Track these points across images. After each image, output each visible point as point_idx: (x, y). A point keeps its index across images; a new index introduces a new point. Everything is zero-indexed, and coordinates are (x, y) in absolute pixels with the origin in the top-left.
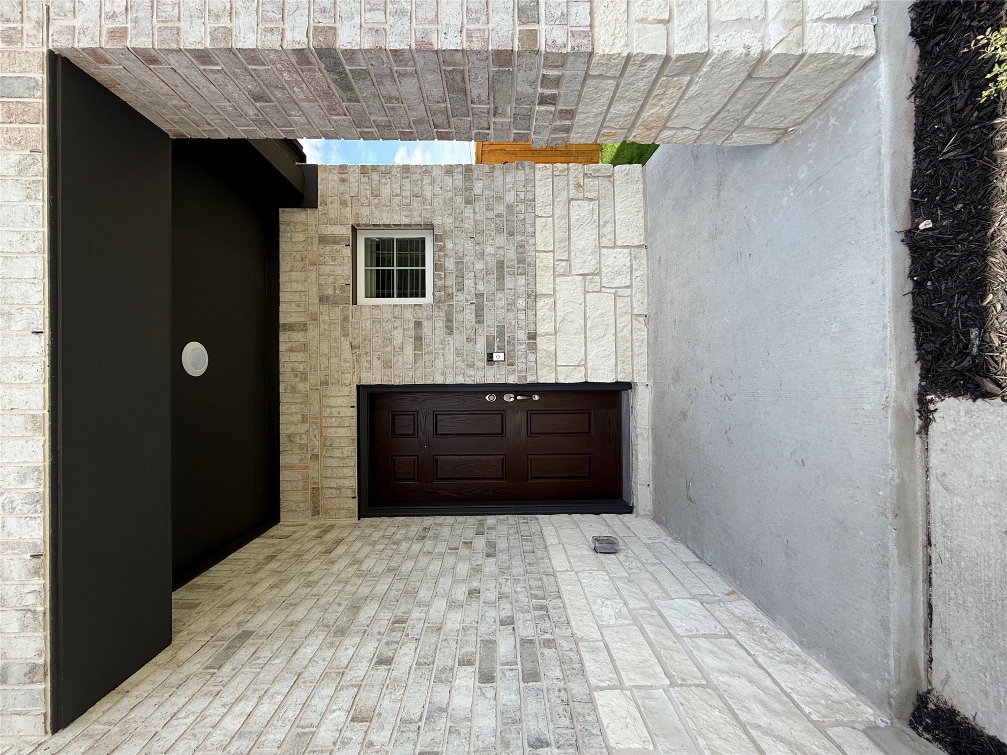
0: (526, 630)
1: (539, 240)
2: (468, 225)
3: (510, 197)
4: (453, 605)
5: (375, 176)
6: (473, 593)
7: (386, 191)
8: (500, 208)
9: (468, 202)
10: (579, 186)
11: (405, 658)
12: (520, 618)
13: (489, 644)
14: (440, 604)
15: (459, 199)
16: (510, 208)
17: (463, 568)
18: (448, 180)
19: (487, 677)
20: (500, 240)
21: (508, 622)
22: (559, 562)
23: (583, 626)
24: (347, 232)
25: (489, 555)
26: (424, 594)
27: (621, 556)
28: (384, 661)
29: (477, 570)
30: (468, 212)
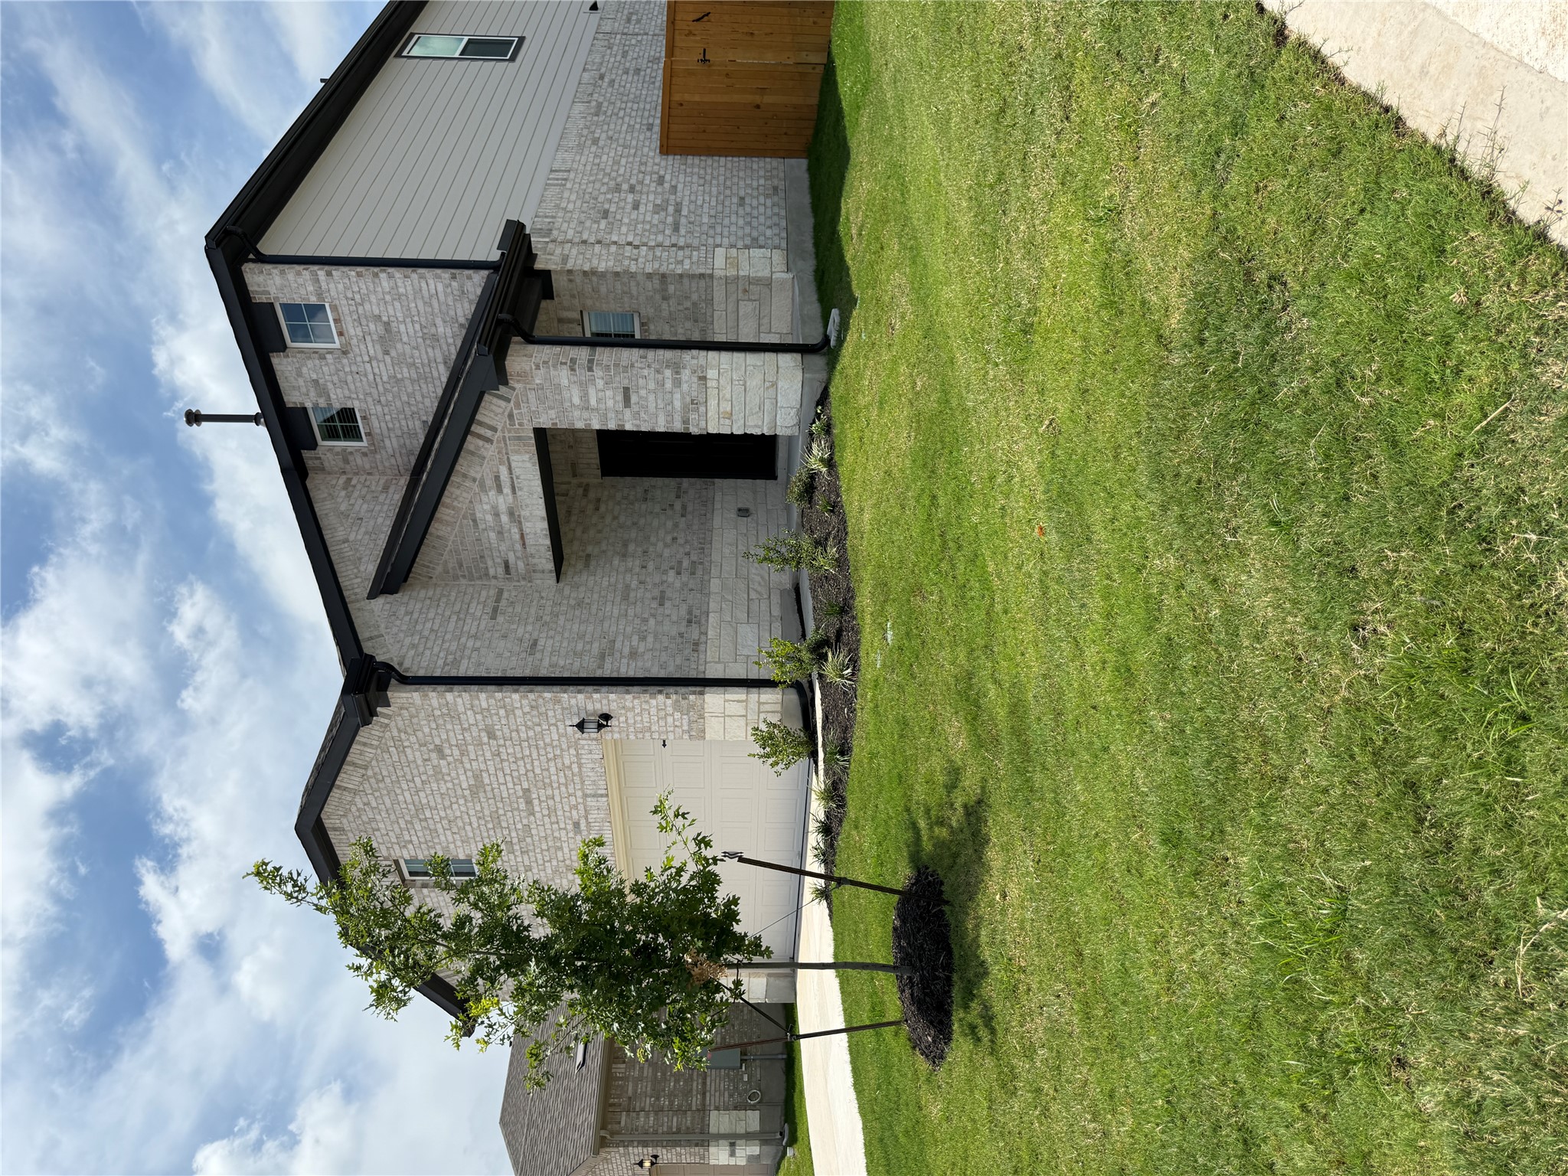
0: (694, 558)
1: (716, 326)
2: (665, 314)
3: (695, 297)
4: (666, 545)
5: (594, 279)
6: (674, 539)
7: (603, 289)
8: (688, 304)
9: (665, 298)
10: (745, 291)
11: (651, 566)
12: (693, 552)
13: (680, 563)
14: (660, 544)
15: (658, 297)
16: (694, 304)
17: (669, 524)
18: (649, 285)
19: (679, 573)
20: (688, 325)
21: (688, 554)
22: (717, 521)
23: (716, 557)
24: (576, 315)
25: (683, 516)
26: (653, 539)
27: (749, 519)
28: (644, 567)
29: (676, 525)
30: (664, 306)
